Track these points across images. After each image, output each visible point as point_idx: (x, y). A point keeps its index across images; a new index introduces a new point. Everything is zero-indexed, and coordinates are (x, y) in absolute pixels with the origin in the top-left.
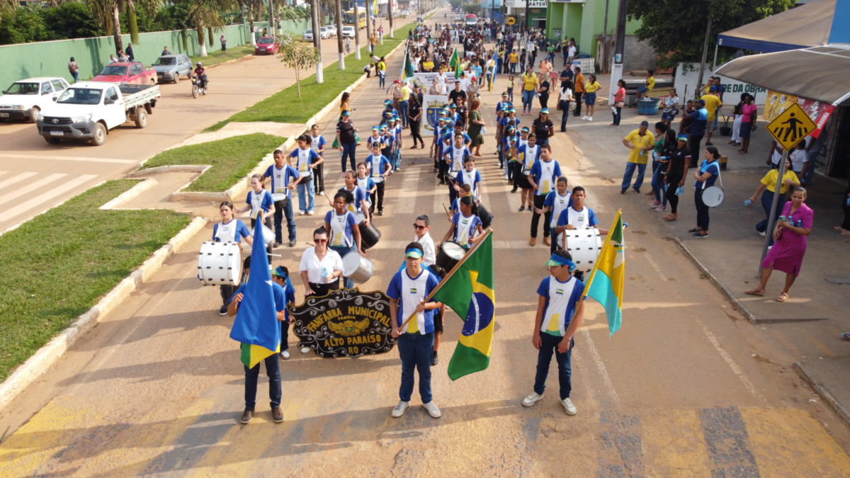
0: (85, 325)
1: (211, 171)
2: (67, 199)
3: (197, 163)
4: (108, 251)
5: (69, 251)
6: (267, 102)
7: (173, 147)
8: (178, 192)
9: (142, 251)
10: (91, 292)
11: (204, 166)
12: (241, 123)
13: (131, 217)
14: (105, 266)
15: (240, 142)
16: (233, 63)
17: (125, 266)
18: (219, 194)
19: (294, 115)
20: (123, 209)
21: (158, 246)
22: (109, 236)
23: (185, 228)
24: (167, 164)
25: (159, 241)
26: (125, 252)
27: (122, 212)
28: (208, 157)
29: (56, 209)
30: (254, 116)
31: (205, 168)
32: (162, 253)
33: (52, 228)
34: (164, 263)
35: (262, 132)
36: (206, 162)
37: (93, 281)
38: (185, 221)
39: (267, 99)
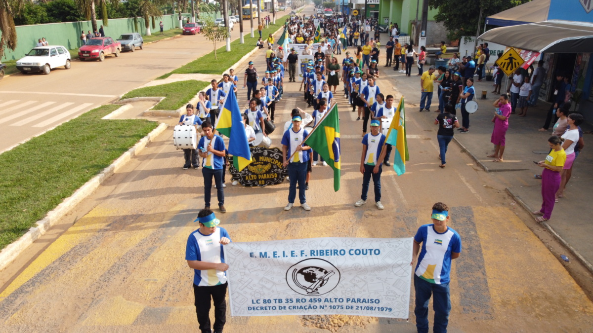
0: (108, 173)
1: (166, 100)
2: (80, 114)
3: (156, 96)
4: (113, 139)
5: (90, 139)
6: (194, 62)
7: (139, 88)
8: (147, 110)
9: (133, 139)
10: (108, 158)
11: (161, 97)
12: (180, 74)
13: (122, 122)
14: (113, 146)
15: (182, 84)
16: (168, 40)
17: (125, 146)
18: (173, 111)
19: (213, 70)
20: (116, 119)
21: (142, 137)
22: (112, 132)
23: (156, 128)
24: (137, 96)
25: (142, 134)
26: (123, 140)
27: (117, 120)
28: (163, 92)
29: (74, 119)
30: (187, 70)
31: (161, 98)
32: (144, 141)
33: (76, 129)
34: (146, 146)
35: (194, 79)
36: (162, 95)
37: (108, 153)
38: (155, 125)
39: (195, 61)
